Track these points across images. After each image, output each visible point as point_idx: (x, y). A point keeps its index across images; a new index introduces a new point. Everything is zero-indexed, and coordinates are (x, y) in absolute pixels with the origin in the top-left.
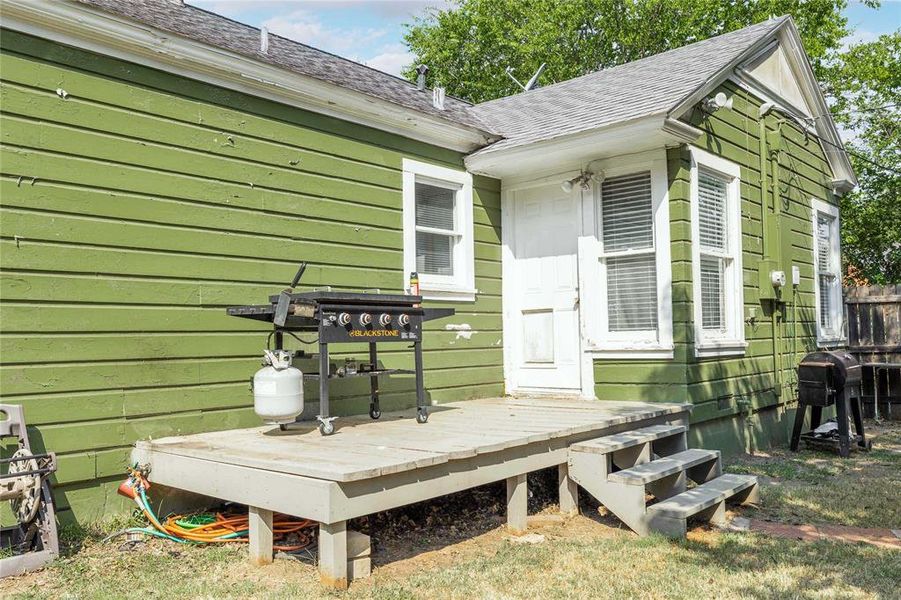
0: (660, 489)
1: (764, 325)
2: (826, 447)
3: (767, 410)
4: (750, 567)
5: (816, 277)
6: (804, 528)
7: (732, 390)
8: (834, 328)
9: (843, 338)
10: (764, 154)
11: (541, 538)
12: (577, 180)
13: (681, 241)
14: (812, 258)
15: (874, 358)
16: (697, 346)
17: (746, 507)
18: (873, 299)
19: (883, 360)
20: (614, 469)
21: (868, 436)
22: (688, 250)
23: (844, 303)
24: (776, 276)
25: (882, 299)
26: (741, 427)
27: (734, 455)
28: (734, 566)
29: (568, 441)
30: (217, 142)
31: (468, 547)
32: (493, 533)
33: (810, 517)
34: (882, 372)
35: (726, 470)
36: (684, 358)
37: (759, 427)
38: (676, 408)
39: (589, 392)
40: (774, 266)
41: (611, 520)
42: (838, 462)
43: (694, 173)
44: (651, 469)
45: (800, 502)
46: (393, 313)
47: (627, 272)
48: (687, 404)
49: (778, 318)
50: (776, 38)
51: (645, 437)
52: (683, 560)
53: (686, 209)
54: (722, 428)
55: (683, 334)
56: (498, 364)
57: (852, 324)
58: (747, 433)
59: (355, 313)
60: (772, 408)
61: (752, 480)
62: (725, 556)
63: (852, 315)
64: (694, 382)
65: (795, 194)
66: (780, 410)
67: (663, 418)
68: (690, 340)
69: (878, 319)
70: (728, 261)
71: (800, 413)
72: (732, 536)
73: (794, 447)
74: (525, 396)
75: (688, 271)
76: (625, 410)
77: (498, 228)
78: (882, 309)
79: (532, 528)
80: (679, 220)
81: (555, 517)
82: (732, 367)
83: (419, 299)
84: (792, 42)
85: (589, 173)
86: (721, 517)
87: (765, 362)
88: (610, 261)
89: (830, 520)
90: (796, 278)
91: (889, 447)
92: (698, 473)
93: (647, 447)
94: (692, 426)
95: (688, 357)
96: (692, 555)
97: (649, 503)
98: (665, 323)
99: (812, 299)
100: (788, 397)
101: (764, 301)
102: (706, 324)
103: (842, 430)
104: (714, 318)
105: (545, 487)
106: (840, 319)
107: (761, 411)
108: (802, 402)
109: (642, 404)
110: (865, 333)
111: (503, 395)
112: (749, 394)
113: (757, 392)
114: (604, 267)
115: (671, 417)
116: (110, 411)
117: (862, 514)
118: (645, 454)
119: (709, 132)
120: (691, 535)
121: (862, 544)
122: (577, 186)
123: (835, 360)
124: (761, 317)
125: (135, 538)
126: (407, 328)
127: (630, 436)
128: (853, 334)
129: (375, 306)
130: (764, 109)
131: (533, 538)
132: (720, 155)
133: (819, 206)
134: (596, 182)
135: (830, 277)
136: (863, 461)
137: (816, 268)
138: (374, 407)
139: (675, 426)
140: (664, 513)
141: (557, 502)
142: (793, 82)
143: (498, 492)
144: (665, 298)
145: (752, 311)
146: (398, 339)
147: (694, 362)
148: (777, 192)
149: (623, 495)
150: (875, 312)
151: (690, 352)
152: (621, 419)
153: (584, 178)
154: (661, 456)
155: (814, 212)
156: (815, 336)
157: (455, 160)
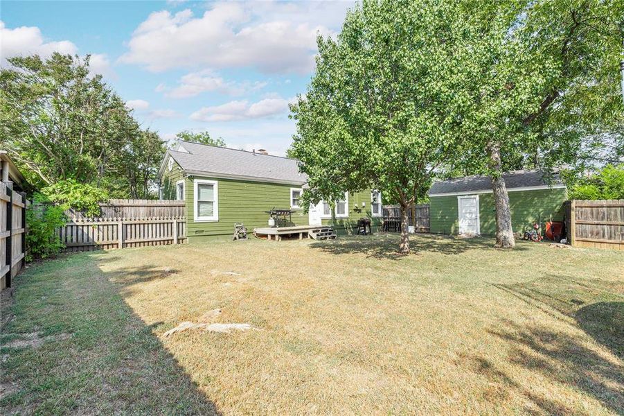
0: (321, 235)
3: (355, 228)
7: (345, 224)
8: (379, 214)
9: (381, 215)
15: (387, 219)
19: (389, 220)
23: (382, 209)
24: (356, 205)
26: (347, 230)
29: (309, 229)
31: (293, 240)
32: (297, 239)
34: (389, 222)
36: (333, 218)
37: (352, 231)
39: (321, 224)
40: (356, 203)
46: (287, 212)
48: (333, 226)
54: (342, 230)
55: (333, 216)
57: (384, 213)
59: (281, 212)
63: (384, 211)
64: (335, 222)
67: (326, 227)
68: (335, 216)
69: (388, 212)
73: (358, 234)
78: (389, 209)
79: (302, 239)
82: (345, 220)
83: (291, 210)
87: (352, 219)
90: (364, 205)
93: (321, 230)
94: (334, 229)
97: (317, 236)
98: (331, 213)
99: (370, 208)
101: (354, 209)
102: (339, 213)
104: (341, 212)
106: (381, 212)
107: (353, 228)
110: (386, 214)
112: (349, 225)
116: (251, 224)
124: (354, 212)
126: (289, 214)
127: (319, 229)
129: (284, 211)
141: (307, 237)
143: (298, 234)
145: (351, 211)
146: (288, 216)
149: (314, 235)
151: (335, 218)
154: (323, 232)
156: (371, 215)
157: (300, 187)
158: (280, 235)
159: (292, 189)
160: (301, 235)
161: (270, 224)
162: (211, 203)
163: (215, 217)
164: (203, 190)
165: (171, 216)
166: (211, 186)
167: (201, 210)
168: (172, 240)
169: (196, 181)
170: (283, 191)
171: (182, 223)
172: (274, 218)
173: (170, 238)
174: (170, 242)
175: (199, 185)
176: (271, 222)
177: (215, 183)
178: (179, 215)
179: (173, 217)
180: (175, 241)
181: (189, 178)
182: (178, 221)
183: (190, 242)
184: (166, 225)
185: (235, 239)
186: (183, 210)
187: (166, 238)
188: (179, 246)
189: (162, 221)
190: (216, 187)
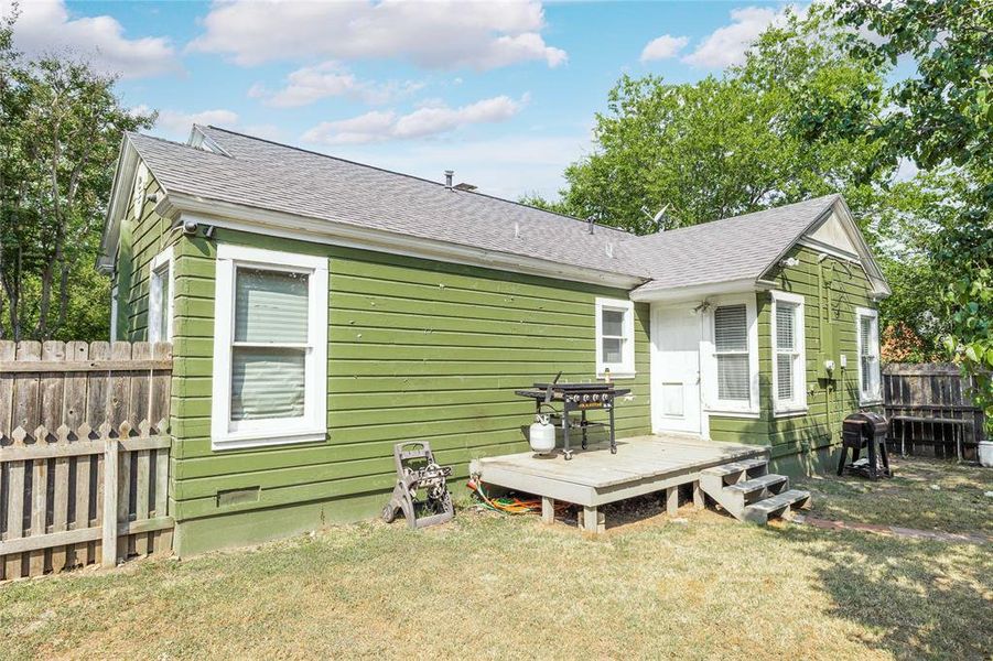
0: (752, 497)
1: (821, 394)
2: (860, 474)
3: (822, 449)
4: (802, 540)
5: (860, 360)
6: (837, 523)
7: (798, 437)
8: (873, 393)
9: (880, 398)
10: (821, 284)
11: (686, 520)
12: (699, 308)
13: (765, 347)
14: (856, 347)
15: (903, 412)
16: (775, 411)
17: (804, 509)
18: (902, 373)
19: (909, 415)
20: (725, 484)
21: (892, 467)
22: (769, 354)
23: (881, 374)
24: (829, 364)
25: (909, 373)
26: (804, 458)
27: (797, 477)
28: (794, 539)
29: (699, 468)
30: (506, 301)
31: (648, 522)
32: (659, 516)
33: (841, 517)
34: (908, 423)
35: (792, 487)
36: (766, 418)
37: (817, 460)
38: (761, 449)
39: (706, 435)
40: (827, 357)
41: (724, 512)
42: (868, 484)
43: (774, 305)
44: (747, 485)
45: (837, 508)
46: (600, 394)
47: (730, 363)
48: (768, 446)
49: (830, 390)
50: (831, 209)
51: (743, 467)
52: (766, 535)
53: (769, 328)
54: (790, 460)
55: (766, 404)
56: (648, 415)
57: (887, 389)
58: (807, 463)
59: (582, 394)
60: (827, 447)
61: (807, 494)
62: (789, 535)
63: (887, 383)
64: (773, 433)
65: (843, 306)
66: (832, 449)
67: (753, 455)
68: (770, 408)
69: (906, 387)
70: (796, 356)
71: (844, 452)
72: (793, 525)
73: (840, 473)
74: (665, 435)
75: (770, 366)
76: (730, 449)
77: (648, 332)
78: (908, 379)
79: (680, 514)
80: (764, 335)
81: (692, 510)
82: (798, 423)
83: (613, 385)
84: (843, 210)
85: (707, 304)
86: (788, 514)
87: (821, 418)
88: (720, 357)
89: (853, 519)
90: (843, 362)
91: (907, 475)
92: (775, 489)
93: (744, 473)
94: (772, 459)
95: (769, 419)
96: (771, 533)
97: (746, 504)
98: (755, 397)
99: (856, 374)
100: (836, 439)
101: (819, 380)
102: (781, 395)
103: (872, 464)
104: (786, 392)
105: (686, 493)
106: (878, 386)
107: (817, 449)
108: (846, 444)
109: (740, 445)
110: (896, 396)
111: (650, 434)
112: (809, 439)
113: (815, 438)
114: (716, 360)
115: (759, 454)
116: (460, 444)
117: (874, 516)
118: (743, 477)
119: (784, 279)
120: (769, 523)
121: (868, 533)
122: (700, 311)
123: (868, 419)
124: (819, 389)
125: (479, 509)
126: (607, 402)
127: (735, 466)
128: (888, 397)
129: (590, 390)
130: (821, 256)
131: (682, 520)
132: (791, 292)
133: (862, 311)
134: (711, 310)
135: (871, 358)
136: (885, 484)
137: (859, 354)
138: (584, 443)
139: (761, 460)
140: (755, 510)
141: (692, 501)
142: (843, 233)
143: (661, 496)
144: (755, 382)
145: (812, 386)
146: (602, 408)
147: (773, 421)
148: (830, 307)
149: (731, 500)
150: (904, 383)
151: (771, 414)
152: (728, 456)
153: (704, 306)
154: (753, 478)
155: (858, 316)
156: (858, 399)
157: (624, 294)
158: (600, 509)
159: (602, 303)
160: (673, 498)
161: (534, 444)
162: (296, 355)
163: (312, 421)
164: (257, 297)
165: (98, 418)
166: (295, 281)
167: (248, 389)
168: (92, 545)
169: (228, 256)
170: (568, 307)
171: (153, 453)
172: (554, 418)
173: (82, 533)
174: (82, 554)
175: (239, 269)
176: (543, 435)
177: (318, 266)
178: (140, 416)
179: (105, 428)
180: (108, 551)
181: (192, 234)
182: (131, 444)
183: (188, 547)
184: (62, 471)
185: (399, 513)
186: (159, 393)
187: (59, 537)
188: (130, 567)
189: (41, 450)
190: (319, 285)
